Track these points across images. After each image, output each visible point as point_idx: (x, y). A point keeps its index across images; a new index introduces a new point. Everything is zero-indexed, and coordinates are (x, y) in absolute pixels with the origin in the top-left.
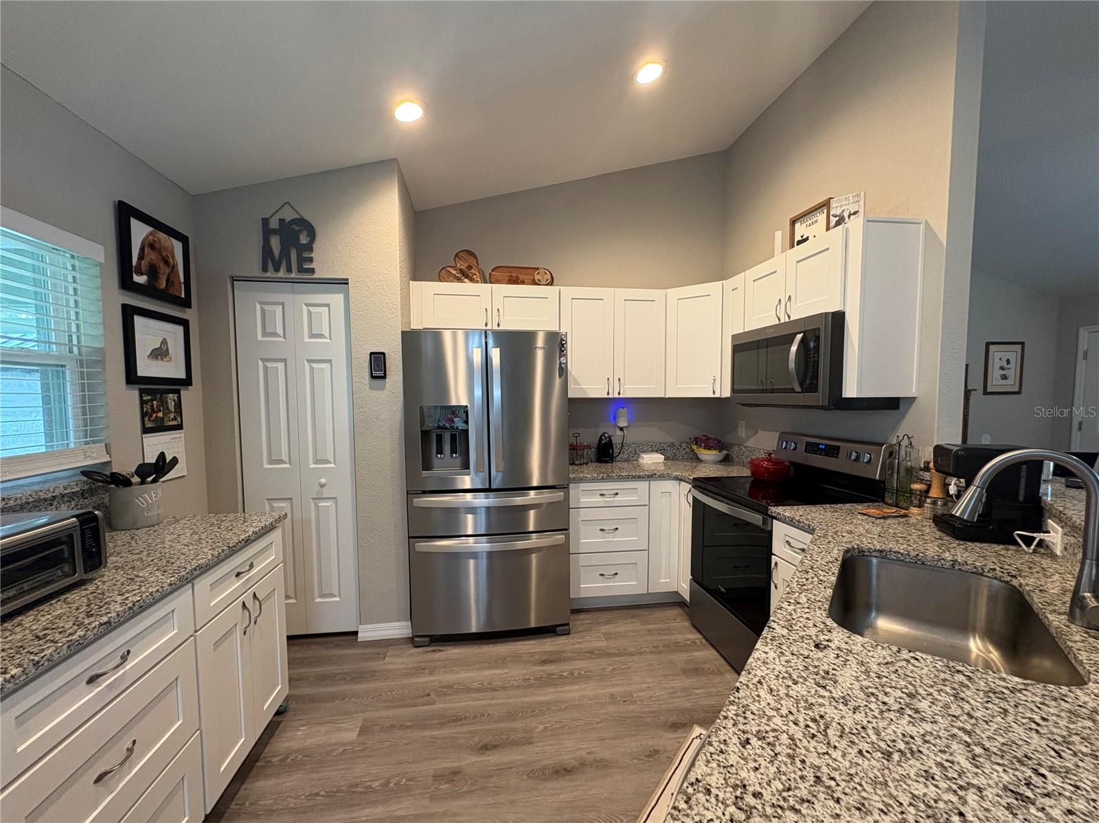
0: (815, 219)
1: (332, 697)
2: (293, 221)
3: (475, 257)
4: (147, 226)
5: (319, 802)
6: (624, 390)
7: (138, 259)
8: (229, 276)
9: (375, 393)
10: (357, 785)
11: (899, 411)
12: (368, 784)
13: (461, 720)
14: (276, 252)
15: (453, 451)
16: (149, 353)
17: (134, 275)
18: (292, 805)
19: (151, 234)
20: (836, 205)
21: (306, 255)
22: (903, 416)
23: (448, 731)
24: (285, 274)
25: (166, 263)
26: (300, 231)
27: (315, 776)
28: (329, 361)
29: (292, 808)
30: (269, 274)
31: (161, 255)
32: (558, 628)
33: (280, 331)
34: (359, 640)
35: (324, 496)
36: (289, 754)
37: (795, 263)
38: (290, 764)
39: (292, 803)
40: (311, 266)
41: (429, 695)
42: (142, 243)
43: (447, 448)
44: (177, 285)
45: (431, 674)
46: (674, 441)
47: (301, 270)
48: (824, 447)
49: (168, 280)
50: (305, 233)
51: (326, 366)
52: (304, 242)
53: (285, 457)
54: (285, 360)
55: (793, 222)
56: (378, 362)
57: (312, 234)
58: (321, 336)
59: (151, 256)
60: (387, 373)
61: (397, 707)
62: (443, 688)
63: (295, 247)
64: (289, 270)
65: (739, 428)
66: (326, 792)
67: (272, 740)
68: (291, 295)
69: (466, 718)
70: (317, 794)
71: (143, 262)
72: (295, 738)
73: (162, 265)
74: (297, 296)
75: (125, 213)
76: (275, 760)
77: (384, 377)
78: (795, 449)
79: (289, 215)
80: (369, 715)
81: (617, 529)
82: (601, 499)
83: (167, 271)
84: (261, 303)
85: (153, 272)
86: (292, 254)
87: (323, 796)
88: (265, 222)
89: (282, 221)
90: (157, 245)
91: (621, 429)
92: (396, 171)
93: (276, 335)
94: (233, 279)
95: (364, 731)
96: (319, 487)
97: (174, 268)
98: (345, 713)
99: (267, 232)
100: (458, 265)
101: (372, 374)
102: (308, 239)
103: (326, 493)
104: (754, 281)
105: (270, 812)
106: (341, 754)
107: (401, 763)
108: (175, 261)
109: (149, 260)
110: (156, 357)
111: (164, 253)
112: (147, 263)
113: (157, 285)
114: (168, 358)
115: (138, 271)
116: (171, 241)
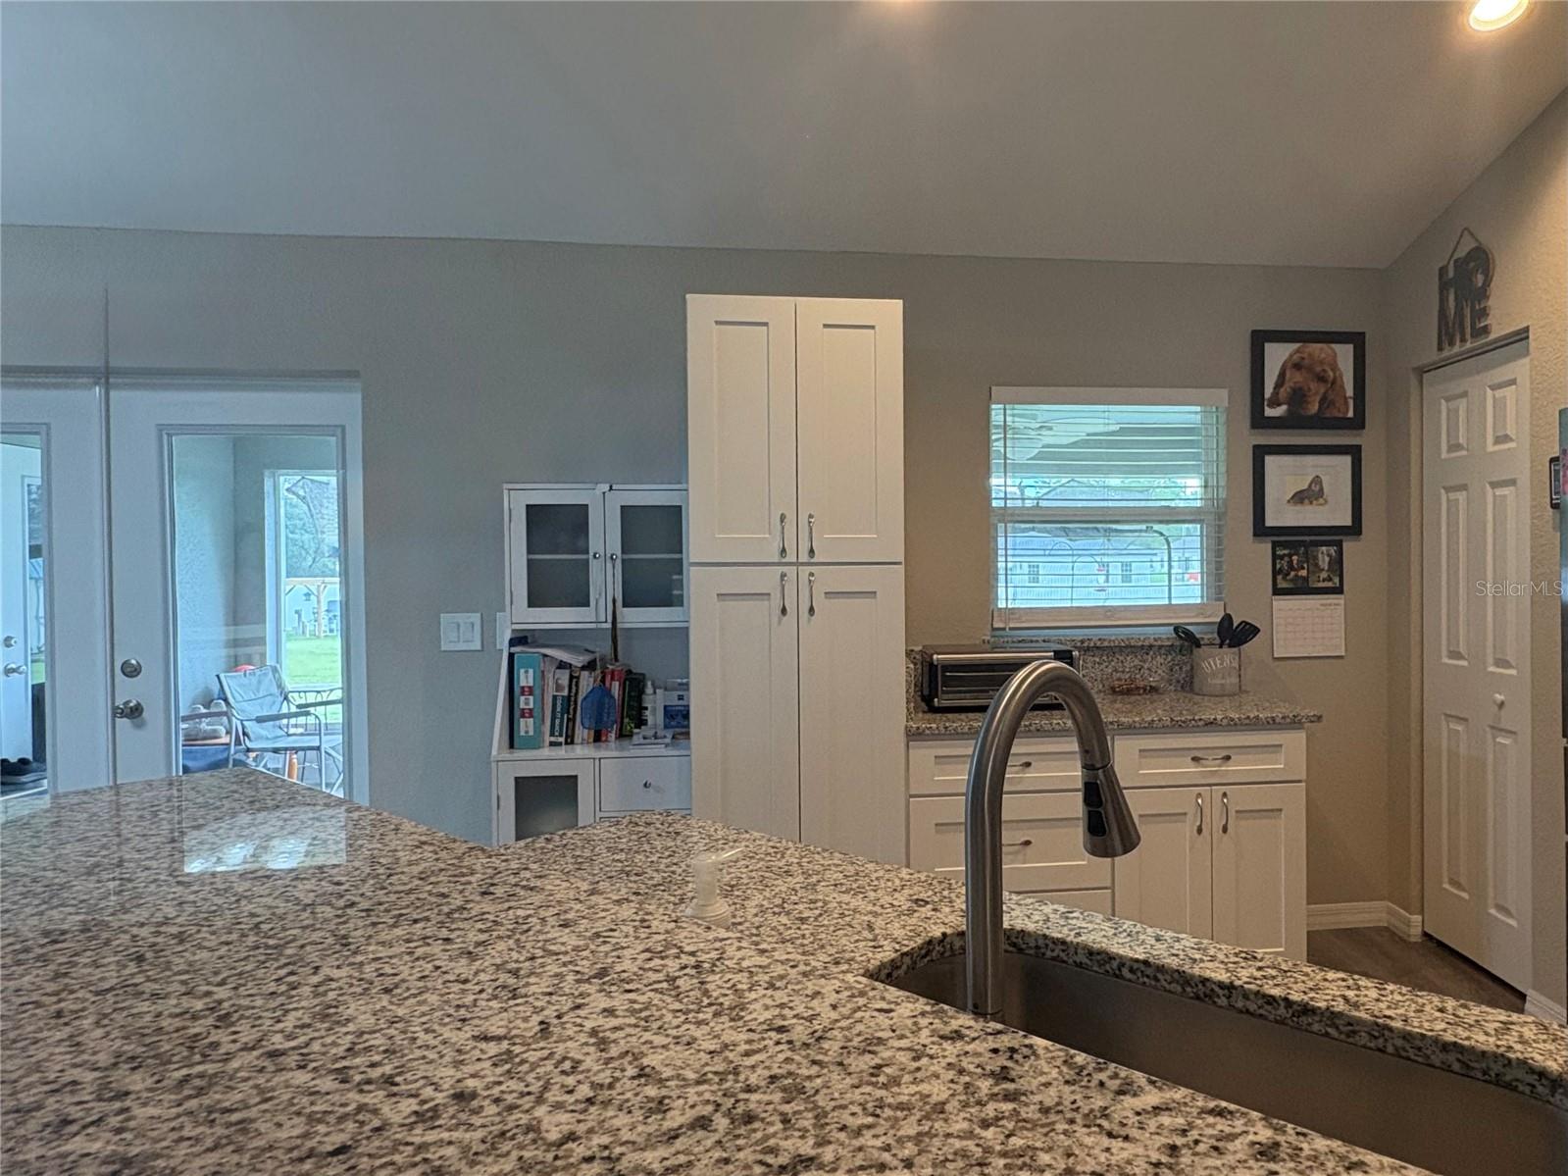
2: (1469, 256)
4: (1289, 345)
8: (1413, 370)
14: (1451, 317)
16: (1290, 498)
19: (1297, 351)
21: (1482, 305)
24: (1460, 346)
25: (1322, 379)
26: (1474, 269)
28: (1514, 483)
30: (1444, 354)
31: (1313, 372)
33: (1463, 439)
35: (1503, 727)
40: (1488, 324)
42: (1282, 367)
44: (1340, 403)
47: (1475, 334)
49: (1323, 400)
50: (1480, 270)
51: (1511, 491)
52: (1480, 286)
53: (1463, 650)
54: (1467, 487)
57: (1486, 270)
58: (1507, 438)
59: (1296, 379)
63: (1469, 300)
64: (1463, 339)
68: (1473, 377)
71: (1282, 390)
73: (1312, 384)
75: (1259, 343)
79: (1465, 249)
83: (1323, 389)
84: (1446, 400)
86: (1466, 312)
88: (1442, 271)
89: (1459, 261)
90: (1307, 362)
93: (1460, 447)
94: (1421, 372)
96: (1496, 708)
99: (1444, 288)
101: (1551, 498)
102: (1484, 278)
103: (1505, 721)
108: (1337, 374)
109: (1292, 384)
110: (1301, 502)
111: (1318, 369)
112: (1289, 390)
113: (1302, 412)
114: (1321, 501)
115: (1275, 402)
116: (1332, 349)
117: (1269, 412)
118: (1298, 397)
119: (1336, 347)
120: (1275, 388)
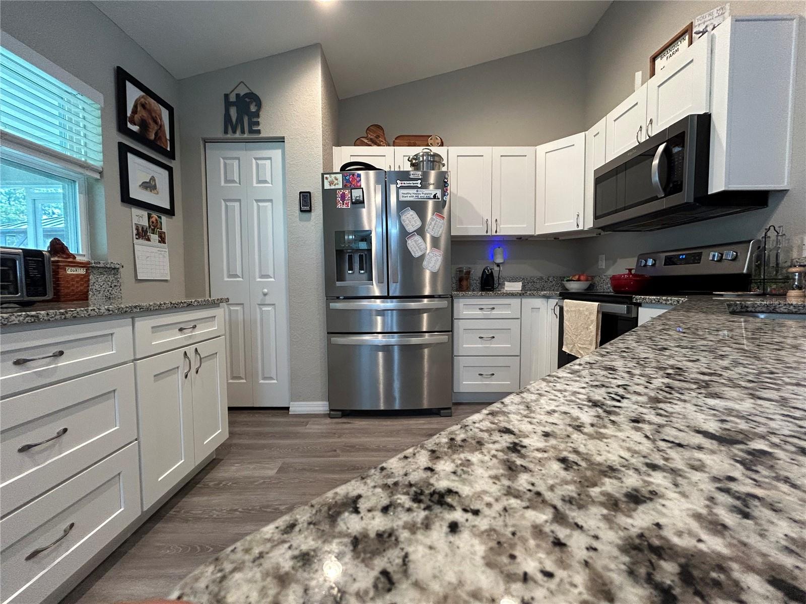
0: (676, 49)
1: (263, 447)
2: (246, 95)
3: (382, 129)
4: (138, 90)
5: (235, 516)
6: (500, 230)
7: (132, 112)
8: (202, 138)
9: (303, 223)
10: (268, 506)
11: (768, 208)
12: (277, 507)
13: (358, 469)
14: (234, 119)
15: (361, 268)
16: (140, 184)
17: (128, 123)
18: (215, 516)
19: (143, 97)
20: (700, 22)
21: (255, 120)
22: (772, 211)
23: (347, 476)
24: (240, 135)
25: (156, 122)
26: (250, 103)
27: (238, 497)
28: (271, 201)
29: (215, 518)
30: (229, 136)
31: (151, 115)
32: (442, 411)
33: (236, 179)
34: (290, 413)
35: (266, 303)
36: (223, 481)
37: (657, 88)
38: (221, 487)
39: (215, 514)
40: (259, 128)
41: (335, 451)
42: (135, 102)
43: (357, 266)
44: (164, 140)
45: (339, 437)
46: (542, 275)
47: (251, 132)
48: (684, 256)
49: (156, 134)
50: (254, 104)
51: (268, 204)
52: (254, 110)
53: (239, 273)
54: (239, 201)
55: (654, 59)
56: (305, 198)
57: (259, 105)
58: (265, 182)
59: (142, 113)
60: (313, 208)
61: (308, 457)
62: (347, 446)
63: (247, 115)
64: (243, 132)
65: (600, 262)
66: (243, 509)
67: (212, 471)
68: (245, 152)
69: (362, 468)
70: (236, 510)
71: (136, 116)
72: (229, 471)
73: (151, 122)
74: (249, 153)
75: (122, 77)
76: (211, 484)
77: (310, 211)
78: (653, 265)
79: (243, 91)
80: (288, 460)
81: (493, 337)
82: (480, 312)
83: (156, 128)
84: (224, 158)
85: (143, 124)
86: (245, 120)
87: (240, 512)
88: (226, 96)
89: (238, 95)
90: (148, 107)
91: (498, 265)
92: (320, 52)
93: (233, 181)
94: (205, 141)
95: (281, 470)
96: (262, 296)
97: (161, 127)
98: (270, 458)
99: (228, 104)
100: (369, 136)
101: (301, 208)
102: (256, 108)
103: (268, 300)
104: (615, 121)
105: (198, 519)
106: (261, 484)
107: (305, 495)
108: (162, 123)
109: (140, 115)
110: (146, 189)
111: (154, 115)
112: (139, 117)
113: (146, 135)
115: (132, 121)
116: (159, 107)
117: (129, 126)
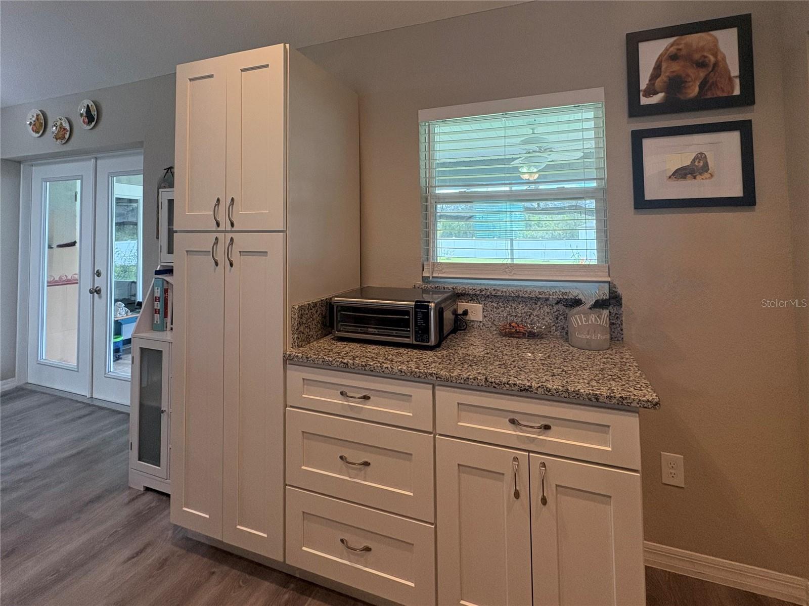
4: (666, 40)
7: (653, 78)
16: (671, 175)
19: (673, 44)
25: (702, 65)
31: (693, 60)
42: (658, 60)
44: (723, 84)
49: (704, 83)
59: (673, 69)
71: (658, 80)
73: (691, 71)
75: (633, 43)
83: (703, 74)
90: (685, 51)
108: (719, 58)
109: (667, 74)
110: (684, 177)
111: (697, 56)
112: (665, 79)
113: (682, 97)
114: (706, 175)
115: (650, 92)
116: (711, 35)
117: (644, 101)
118: (675, 85)
119: (717, 34)
120: (650, 80)
